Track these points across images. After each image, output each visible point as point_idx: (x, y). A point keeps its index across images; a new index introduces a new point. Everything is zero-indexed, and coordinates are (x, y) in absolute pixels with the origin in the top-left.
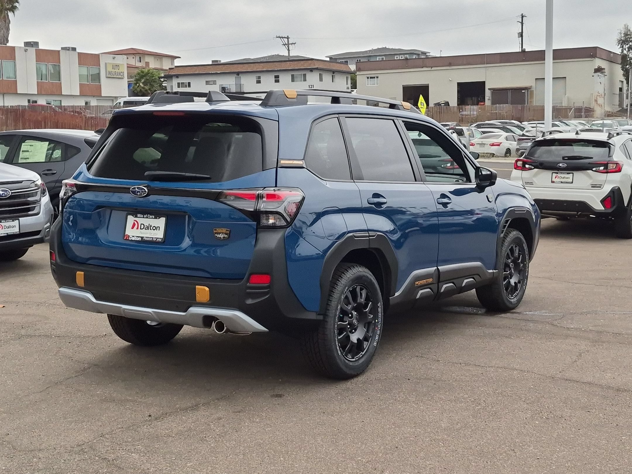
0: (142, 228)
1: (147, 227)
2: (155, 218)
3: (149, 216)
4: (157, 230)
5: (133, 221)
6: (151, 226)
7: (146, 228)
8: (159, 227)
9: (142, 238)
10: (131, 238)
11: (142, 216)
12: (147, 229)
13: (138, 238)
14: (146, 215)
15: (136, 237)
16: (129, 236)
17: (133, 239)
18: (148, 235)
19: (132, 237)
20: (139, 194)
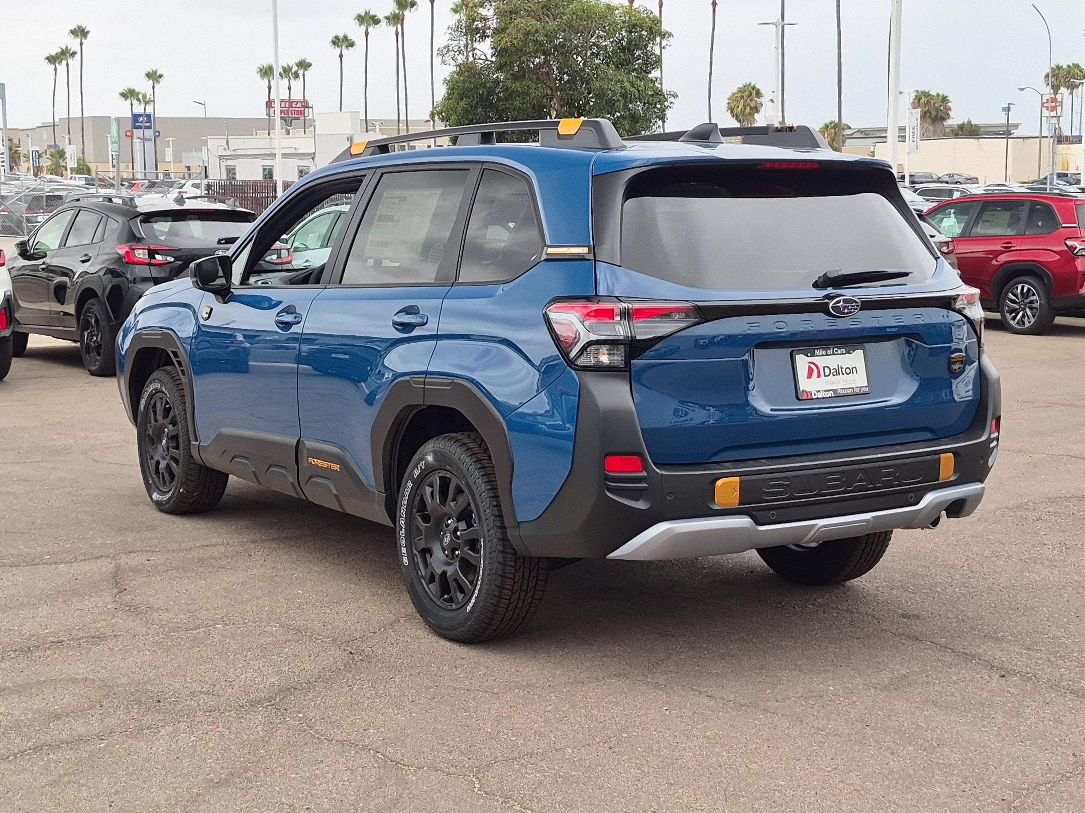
0: (827, 374)
1: (836, 372)
2: (848, 352)
3: (836, 351)
4: (853, 373)
5: (808, 364)
6: (842, 368)
7: (835, 374)
8: (855, 368)
9: (835, 391)
10: (815, 395)
11: (824, 353)
12: (837, 375)
13: (827, 392)
14: (832, 350)
15: (824, 393)
16: (811, 393)
17: (820, 395)
18: (842, 383)
19: (816, 393)
20: (846, 311)
